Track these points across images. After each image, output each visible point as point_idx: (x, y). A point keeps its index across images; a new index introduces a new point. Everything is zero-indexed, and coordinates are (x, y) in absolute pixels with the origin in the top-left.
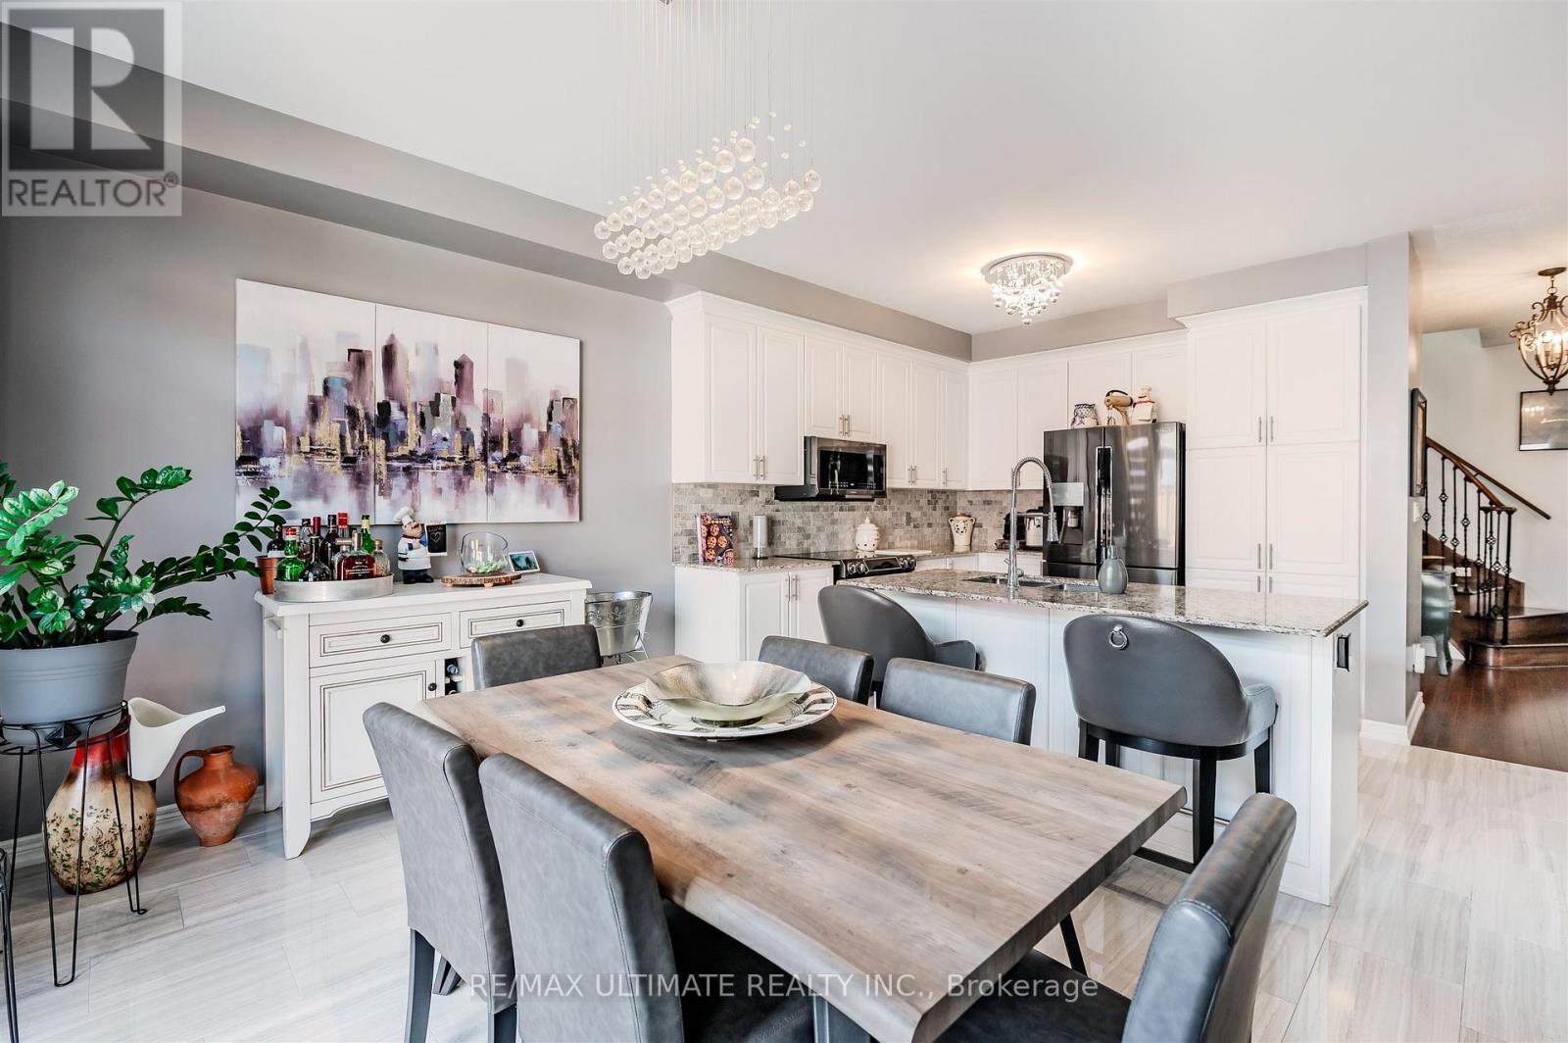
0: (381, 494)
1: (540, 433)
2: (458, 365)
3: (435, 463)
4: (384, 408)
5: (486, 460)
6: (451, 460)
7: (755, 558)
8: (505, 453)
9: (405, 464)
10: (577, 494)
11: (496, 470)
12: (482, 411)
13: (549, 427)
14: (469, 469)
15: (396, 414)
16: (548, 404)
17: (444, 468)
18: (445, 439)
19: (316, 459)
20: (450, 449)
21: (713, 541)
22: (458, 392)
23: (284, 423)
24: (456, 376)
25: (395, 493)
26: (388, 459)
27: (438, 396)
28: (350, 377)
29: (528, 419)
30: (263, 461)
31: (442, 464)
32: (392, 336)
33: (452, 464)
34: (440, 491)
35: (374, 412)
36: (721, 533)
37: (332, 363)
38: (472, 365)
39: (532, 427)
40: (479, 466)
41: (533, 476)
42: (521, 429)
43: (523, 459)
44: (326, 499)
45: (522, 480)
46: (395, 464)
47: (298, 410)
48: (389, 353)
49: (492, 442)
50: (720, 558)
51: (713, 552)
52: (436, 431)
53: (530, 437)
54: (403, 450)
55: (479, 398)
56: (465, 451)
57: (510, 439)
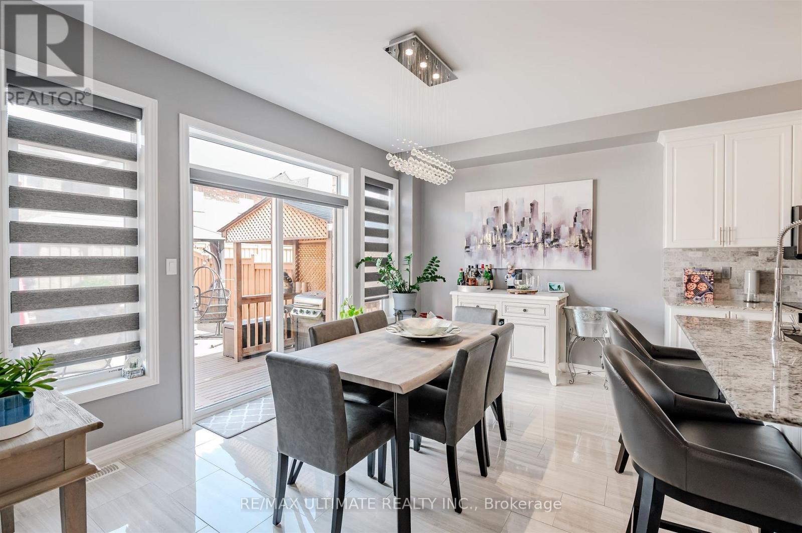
0: (504, 257)
1: (570, 228)
2: (532, 205)
3: (523, 245)
4: (505, 226)
5: (544, 242)
6: (529, 243)
7: (746, 301)
8: (552, 240)
9: (512, 246)
10: (591, 256)
11: (548, 246)
12: (542, 221)
13: (574, 225)
14: (536, 246)
15: (509, 228)
16: (574, 214)
17: (526, 247)
18: (526, 235)
19: (485, 246)
20: (529, 239)
21: (693, 286)
22: (532, 216)
23: (476, 235)
24: (531, 209)
25: (508, 257)
26: (506, 245)
27: (524, 218)
28: (494, 217)
29: (563, 223)
30: (471, 247)
31: (525, 245)
32: (508, 199)
33: (529, 245)
34: (524, 256)
35: (502, 227)
36: (701, 281)
37: (489, 212)
38: (538, 203)
39: (566, 226)
40: (540, 246)
41: (566, 248)
42: (560, 228)
43: (561, 241)
44: (487, 260)
45: (561, 251)
46: (508, 246)
47: (480, 230)
48: (507, 206)
49: (546, 235)
50: (698, 297)
51: (692, 293)
52: (523, 233)
53: (564, 230)
54: (511, 241)
55: (541, 216)
56: (534, 239)
57: (554, 233)
